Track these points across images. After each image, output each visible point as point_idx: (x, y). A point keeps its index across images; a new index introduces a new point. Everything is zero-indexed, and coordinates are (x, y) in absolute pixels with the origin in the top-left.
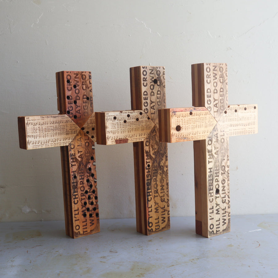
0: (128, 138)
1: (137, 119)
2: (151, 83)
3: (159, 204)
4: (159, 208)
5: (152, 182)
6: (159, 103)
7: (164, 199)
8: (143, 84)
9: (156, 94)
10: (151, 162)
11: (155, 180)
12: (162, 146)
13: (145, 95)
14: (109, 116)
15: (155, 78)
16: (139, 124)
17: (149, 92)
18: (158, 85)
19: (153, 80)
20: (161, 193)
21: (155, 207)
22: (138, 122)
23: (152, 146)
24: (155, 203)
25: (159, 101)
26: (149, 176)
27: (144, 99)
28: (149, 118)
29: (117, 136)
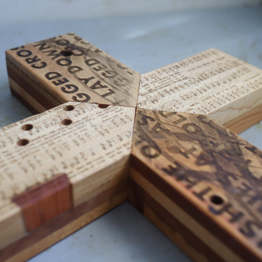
0: (62, 171)
1: (67, 122)
2: (54, 58)
6: (108, 75)
8: (33, 66)
9: (85, 67)
10: (213, 188)
12: (207, 134)
13: (55, 77)
15: (59, 51)
16: (79, 128)
17: (63, 71)
18: (79, 55)
19: (57, 53)
22: (72, 126)
23: (177, 150)
25: (107, 72)
27: (57, 84)
28: (102, 106)
29: (14, 188)
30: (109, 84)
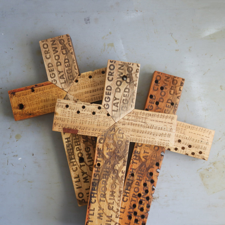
0: (78, 129)
1: (94, 113)
2: (118, 78)
3: (105, 211)
4: (103, 215)
5: (100, 184)
6: (124, 102)
7: (113, 207)
8: (108, 78)
9: (122, 91)
10: (102, 162)
11: (104, 182)
12: (121, 147)
13: (109, 90)
14: (61, 103)
15: (124, 74)
16: (94, 118)
17: (114, 87)
18: (127, 83)
19: (122, 76)
20: (110, 199)
21: (99, 212)
22: (94, 116)
23: (107, 145)
24: (100, 208)
25: (126, 99)
26: (98, 176)
27: (106, 94)
28: (108, 115)
29: (66, 125)
30: (120, 107)
